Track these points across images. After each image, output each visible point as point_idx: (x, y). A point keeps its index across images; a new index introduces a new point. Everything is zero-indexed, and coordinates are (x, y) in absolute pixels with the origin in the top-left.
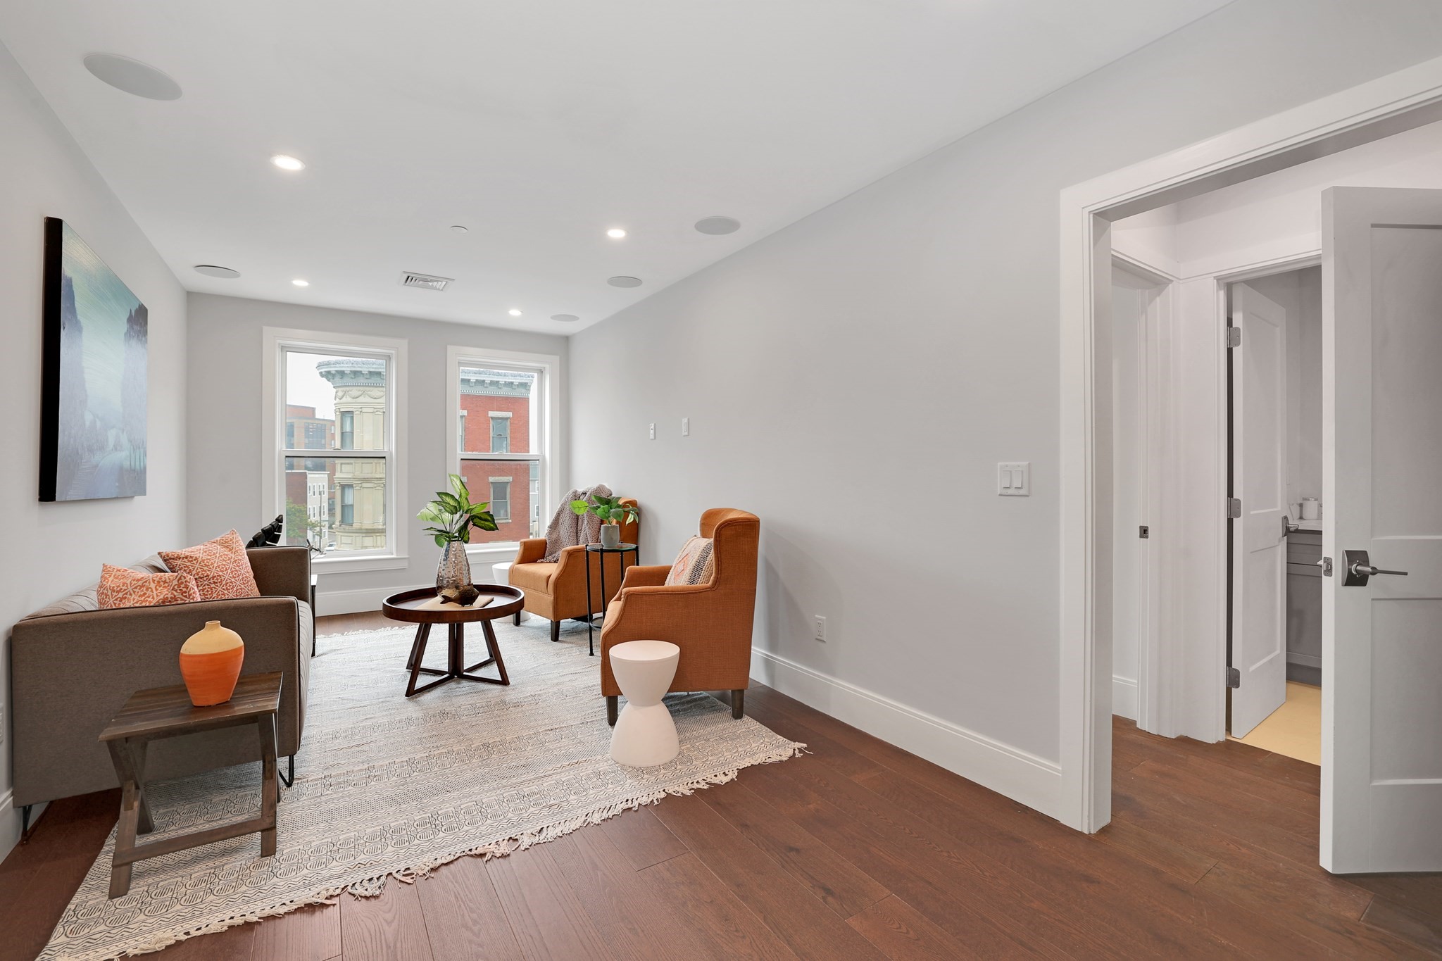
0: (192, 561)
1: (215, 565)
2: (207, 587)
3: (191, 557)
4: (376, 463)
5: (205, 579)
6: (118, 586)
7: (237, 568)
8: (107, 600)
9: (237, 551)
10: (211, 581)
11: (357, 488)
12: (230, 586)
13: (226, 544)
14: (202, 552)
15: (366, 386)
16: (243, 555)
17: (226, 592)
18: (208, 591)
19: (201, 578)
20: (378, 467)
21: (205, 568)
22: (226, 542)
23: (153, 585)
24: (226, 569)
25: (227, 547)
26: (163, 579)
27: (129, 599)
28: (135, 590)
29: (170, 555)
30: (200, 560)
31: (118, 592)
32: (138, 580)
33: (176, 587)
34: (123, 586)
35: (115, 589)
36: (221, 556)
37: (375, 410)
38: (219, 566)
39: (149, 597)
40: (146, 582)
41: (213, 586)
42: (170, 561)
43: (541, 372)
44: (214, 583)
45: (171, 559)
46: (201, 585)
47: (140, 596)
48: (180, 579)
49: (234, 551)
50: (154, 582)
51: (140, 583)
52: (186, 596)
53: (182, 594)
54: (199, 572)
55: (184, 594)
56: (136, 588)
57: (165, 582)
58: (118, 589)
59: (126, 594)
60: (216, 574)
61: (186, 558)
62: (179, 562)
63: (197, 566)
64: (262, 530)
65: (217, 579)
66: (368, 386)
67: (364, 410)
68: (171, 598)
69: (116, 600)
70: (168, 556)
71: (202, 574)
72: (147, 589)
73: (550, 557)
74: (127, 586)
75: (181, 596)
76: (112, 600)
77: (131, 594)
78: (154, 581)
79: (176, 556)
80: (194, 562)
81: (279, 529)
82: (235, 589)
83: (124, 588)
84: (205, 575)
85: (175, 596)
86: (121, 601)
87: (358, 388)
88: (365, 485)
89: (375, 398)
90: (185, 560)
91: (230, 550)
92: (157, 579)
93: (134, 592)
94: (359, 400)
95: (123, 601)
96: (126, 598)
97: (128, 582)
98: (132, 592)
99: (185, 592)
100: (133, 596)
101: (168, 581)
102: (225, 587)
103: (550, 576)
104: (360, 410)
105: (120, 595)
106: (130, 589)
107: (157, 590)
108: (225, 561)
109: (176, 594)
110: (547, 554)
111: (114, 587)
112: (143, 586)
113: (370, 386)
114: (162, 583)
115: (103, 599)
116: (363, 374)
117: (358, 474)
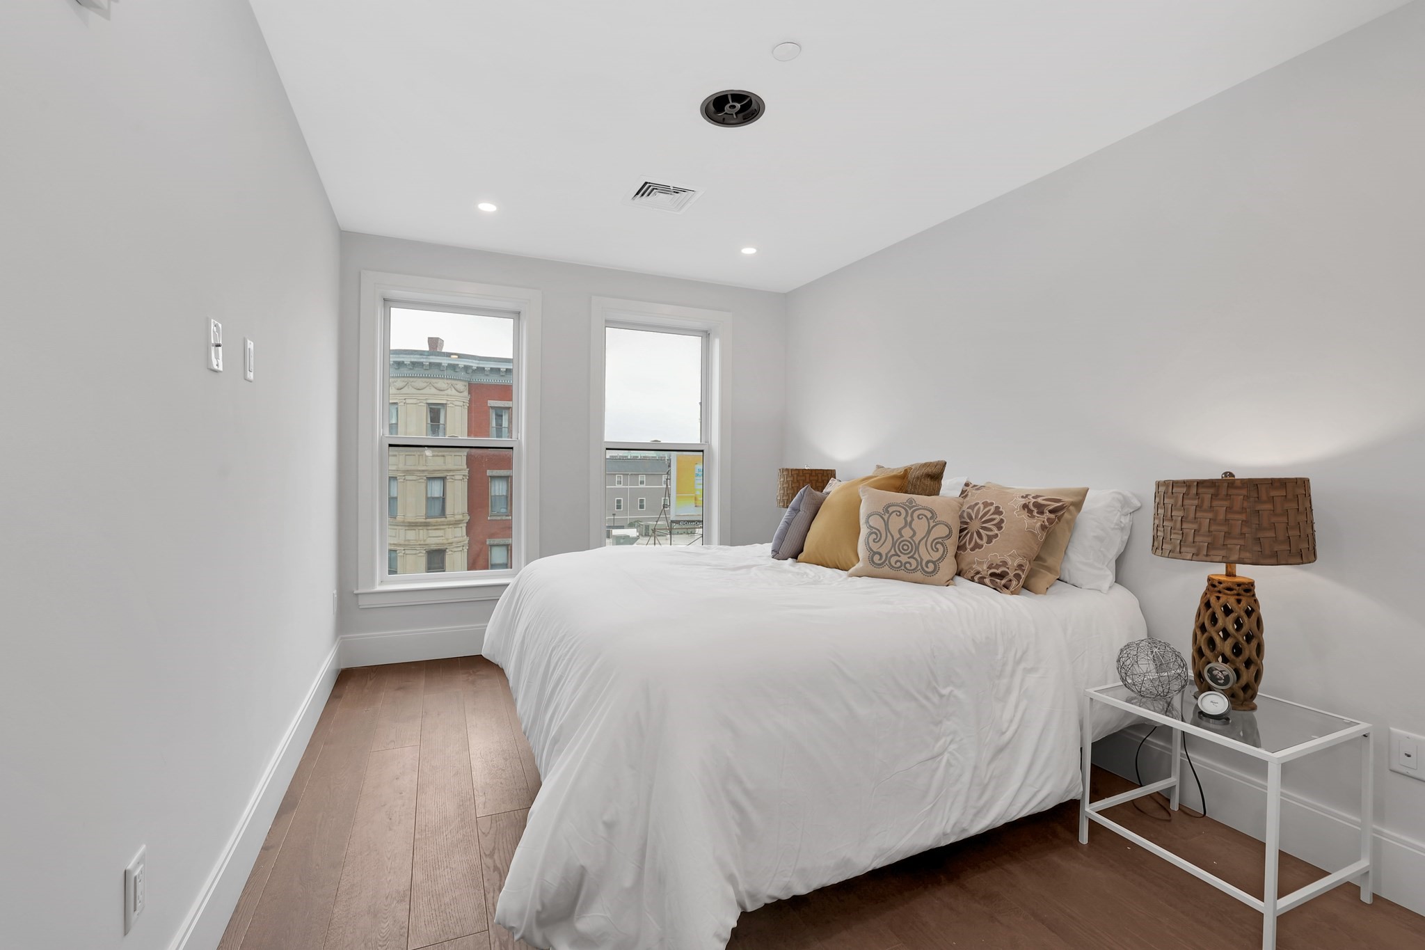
4: (419, 455)
11: (400, 480)
15: (409, 377)
37: (419, 401)
66: (412, 377)
67: (408, 401)
87: (403, 379)
88: (408, 477)
89: (419, 389)
94: (403, 391)
104: (404, 401)
113: (414, 377)
116: (406, 364)
117: (401, 466)
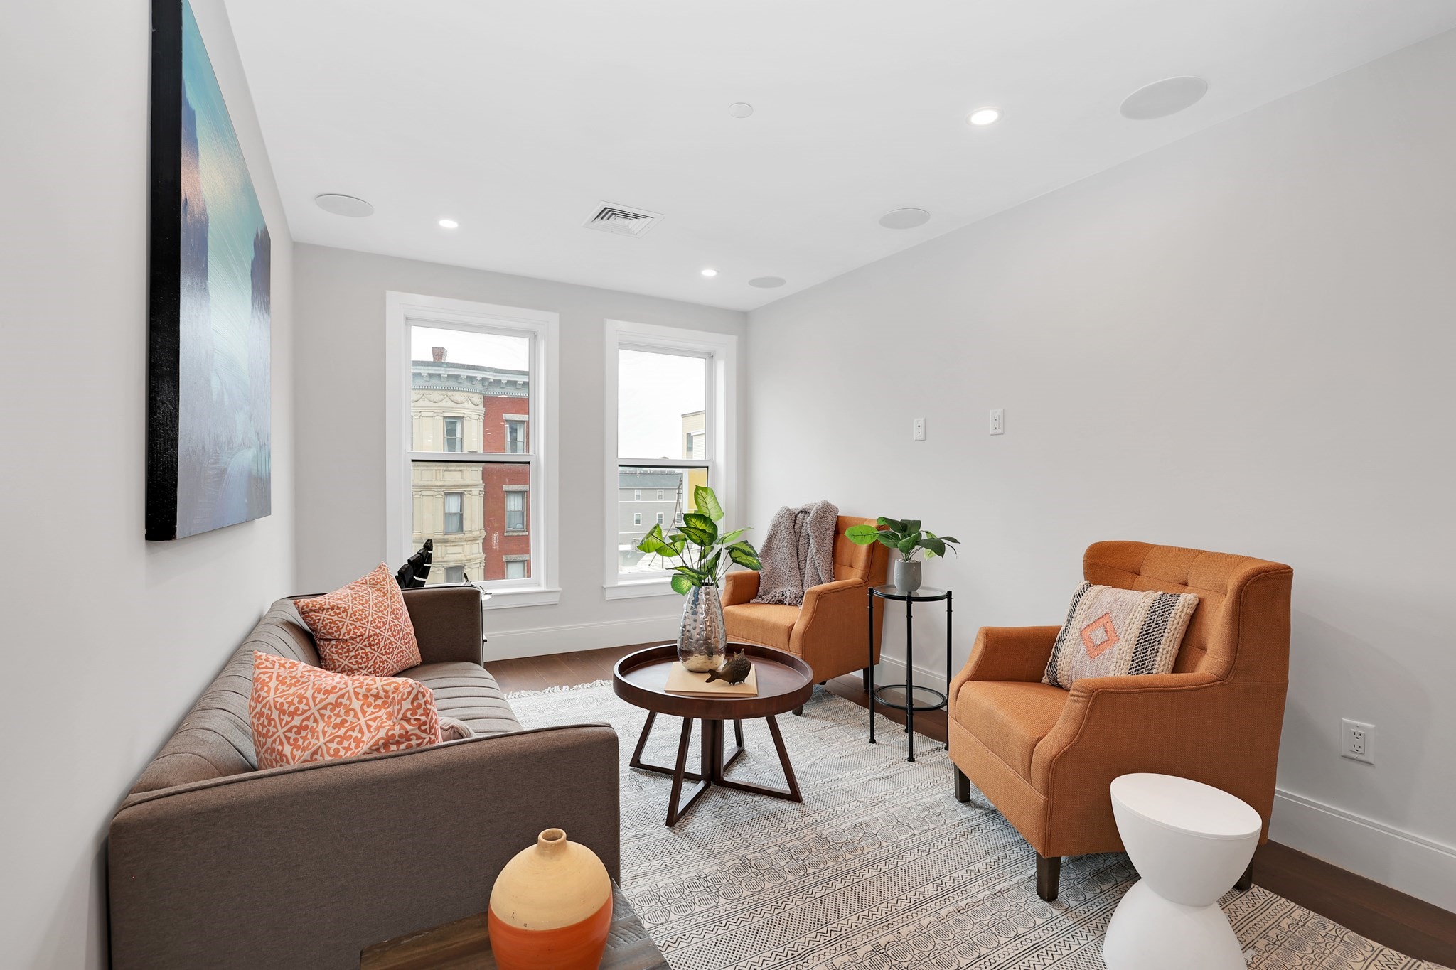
0: (340, 614)
1: (370, 619)
2: (360, 651)
3: (339, 608)
4: (436, 470)
5: (358, 640)
6: (291, 703)
7: (396, 622)
8: (272, 729)
9: (393, 596)
10: (366, 643)
11: (417, 496)
12: (389, 648)
13: (379, 586)
14: (350, 598)
15: (426, 389)
16: (401, 601)
17: (385, 658)
18: (362, 658)
19: (353, 639)
20: (438, 474)
21: (358, 624)
22: (378, 583)
23: (356, 704)
24: (384, 625)
25: (379, 590)
26: (374, 692)
27: (313, 731)
28: (323, 712)
29: (311, 605)
30: (350, 611)
31: (292, 714)
32: (327, 692)
33: (409, 714)
34: (300, 702)
35: (286, 707)
36: (375, 604)
37: (435, 414)
38: (374, 620)
39: (353, 729)
40: (342, 696)
41: (368, 649)
42: (311, 614)
43: (710, 357)
44: (370, 645)
45: (311, 610)
46: (354, 648)
47: (336, 726)
48: (416, 698)
49: (389, 595)
50: (357, 698)
51: (332, 698)
52: (425, 731)
53: (419, 728)
54: (350, 630)
55: (423, 728)
56: (325, 708)
57: (377, 697)
58: (292, 708)
59: (307, 719)
60: (372, 633)
61: (332, 609)
62: (323, 615)
63: (347, 621)
64: (409, 561)
65: (374, 640)
67: (423, 414)
68: (401, 736)
69: (290, 730)
70: (308, 607)
71: (355, 633)
72: (347, 712)
73: (769, 597)
74: (307, 704)
75: (417, 732)
76: (281, 732)
77: (316, 721)
78: (357, 694)
79: (318, 606)
80: (343, 615)
81: (428, 558)
82: (395, 652)
83: (303, 707)
84: (358, 634)
85: (407, 732)
86: (298, 733)
87: (420, 391)
88: (424, 493)
89: (435, 402)
90: (331, 612)
91: (385, 595)
92: (362, 691)
93: (322, 716)
94: (418, 404)
95: (303, 734)
96: (307, 727)
97: (309, 694)
98: (317, 716)
99: (425, 723)
100: (322, 725)
101: (382, 694)
102: (383, 651)
103: (793, 626)
104: (420, 414)
105: (297, 721)
106: (314, 710)
107: (364, 713)
108: (381, 611)
109: (408, 727)
110: (761, 591)
111: (282, 704)
112: (337, 705)
113: (432, 390)
114: (371, 699)
115: (264, 726)
